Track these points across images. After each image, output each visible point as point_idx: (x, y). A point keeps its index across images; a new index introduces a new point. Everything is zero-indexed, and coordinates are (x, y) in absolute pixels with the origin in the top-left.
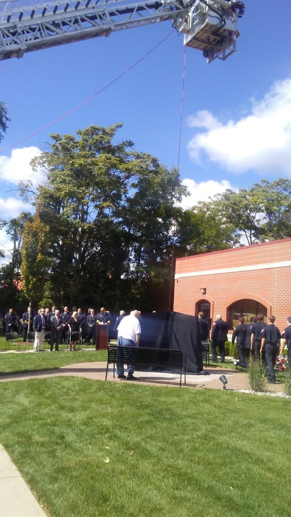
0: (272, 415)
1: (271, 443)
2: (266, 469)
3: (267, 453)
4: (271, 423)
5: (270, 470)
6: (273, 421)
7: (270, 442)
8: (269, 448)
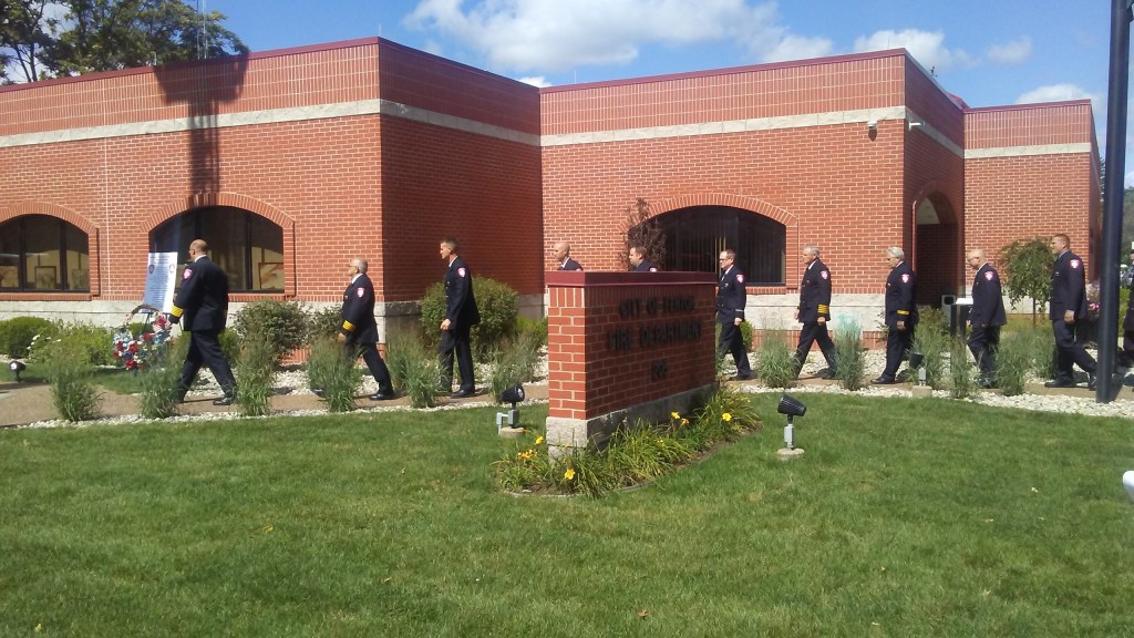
0: (116, 463)
1: (120, 520)
2: (114, 573)
3: (112, 541)
4: (116, 478)
5: (124, 572)
6: (120, 474)
7: (119, 517)
8: (116, 529)
